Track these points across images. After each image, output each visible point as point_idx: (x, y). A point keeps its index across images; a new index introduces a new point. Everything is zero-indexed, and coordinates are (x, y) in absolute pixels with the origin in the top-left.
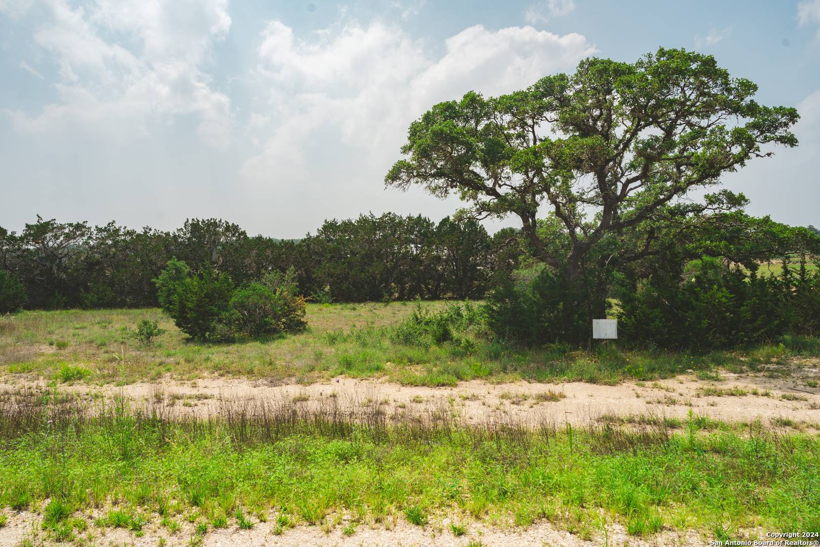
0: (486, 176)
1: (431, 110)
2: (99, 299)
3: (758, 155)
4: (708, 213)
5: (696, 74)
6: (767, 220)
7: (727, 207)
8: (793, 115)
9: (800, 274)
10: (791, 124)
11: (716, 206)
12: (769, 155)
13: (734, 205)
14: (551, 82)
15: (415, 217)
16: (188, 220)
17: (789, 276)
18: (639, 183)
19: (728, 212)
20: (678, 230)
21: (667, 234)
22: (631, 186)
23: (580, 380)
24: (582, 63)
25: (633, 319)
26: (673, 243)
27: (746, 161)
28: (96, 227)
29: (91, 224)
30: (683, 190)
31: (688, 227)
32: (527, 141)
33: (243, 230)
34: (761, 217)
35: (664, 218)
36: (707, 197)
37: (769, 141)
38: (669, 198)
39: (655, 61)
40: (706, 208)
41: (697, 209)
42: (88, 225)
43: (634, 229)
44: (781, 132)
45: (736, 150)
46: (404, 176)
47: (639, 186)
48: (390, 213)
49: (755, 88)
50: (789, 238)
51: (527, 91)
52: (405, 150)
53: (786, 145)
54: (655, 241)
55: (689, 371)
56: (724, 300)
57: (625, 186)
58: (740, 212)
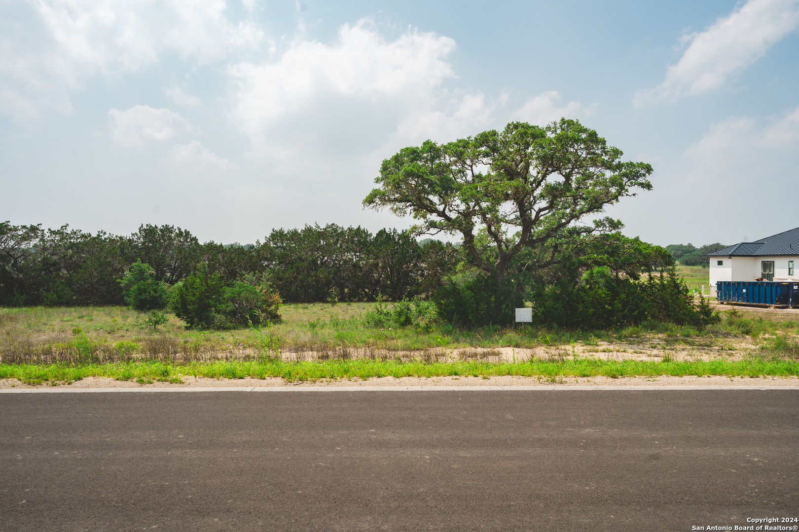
0: (438, 202)
1: (399, 153)
2: (59, 298)
3: (627, 195)
4: (596, 233)
5: (584, 142)
6: (637, 239)
7: (609, 229)
8: (649, 169)
9: (659, 280)
10: (647, 174)
11: (601, 229)
12: (634, 195)
13: (614, 228)
14: (486, 137)
15: (355, 229)
16: (142, 225)
17: (652, 282)
18: (547, 211)
19: (610, 233)
20: (575, 246)
21: (567, 249)
22: (542, 213)
23: (509, 346)
24: (509, 125)
25: (543, 308)
26: (571, 255)
27: (620, 198)
28: (49, 230)
29: (45, 227)
30: (578, 217)
31: (582, 244)
32: (466, 176)
33: (193, 236)
34: (633, 238)
35: (565, 237)
36: (595, 222)
37: (634, 185)
38: (568, 222)
39: (559, 127)
40: (594, 230)
41: (589, 231)
42: (41, 228)
43: (543, 244)
44: (641, 180)
45: (613, 190)
46: (377, 200)
47: (548, 213)
48: (333, 224)
49: (622, 153)
50: (650, 254)
51: (468, 140)
52: (378, 181)
53: (645, 189)
54: (558, 254)
55: (580, 341)
56: (603, 295)
57: (538, 213)
58: (619, 233)
